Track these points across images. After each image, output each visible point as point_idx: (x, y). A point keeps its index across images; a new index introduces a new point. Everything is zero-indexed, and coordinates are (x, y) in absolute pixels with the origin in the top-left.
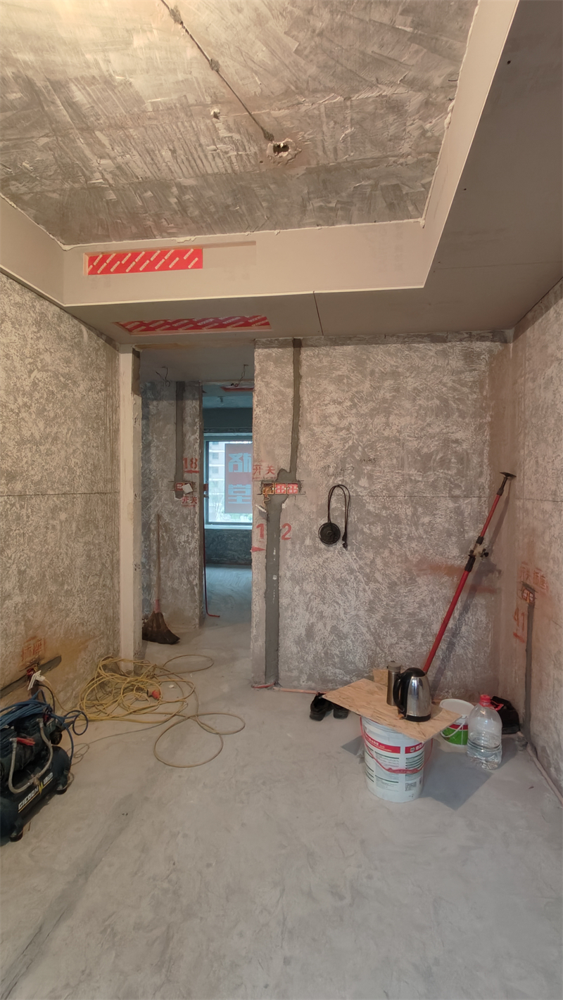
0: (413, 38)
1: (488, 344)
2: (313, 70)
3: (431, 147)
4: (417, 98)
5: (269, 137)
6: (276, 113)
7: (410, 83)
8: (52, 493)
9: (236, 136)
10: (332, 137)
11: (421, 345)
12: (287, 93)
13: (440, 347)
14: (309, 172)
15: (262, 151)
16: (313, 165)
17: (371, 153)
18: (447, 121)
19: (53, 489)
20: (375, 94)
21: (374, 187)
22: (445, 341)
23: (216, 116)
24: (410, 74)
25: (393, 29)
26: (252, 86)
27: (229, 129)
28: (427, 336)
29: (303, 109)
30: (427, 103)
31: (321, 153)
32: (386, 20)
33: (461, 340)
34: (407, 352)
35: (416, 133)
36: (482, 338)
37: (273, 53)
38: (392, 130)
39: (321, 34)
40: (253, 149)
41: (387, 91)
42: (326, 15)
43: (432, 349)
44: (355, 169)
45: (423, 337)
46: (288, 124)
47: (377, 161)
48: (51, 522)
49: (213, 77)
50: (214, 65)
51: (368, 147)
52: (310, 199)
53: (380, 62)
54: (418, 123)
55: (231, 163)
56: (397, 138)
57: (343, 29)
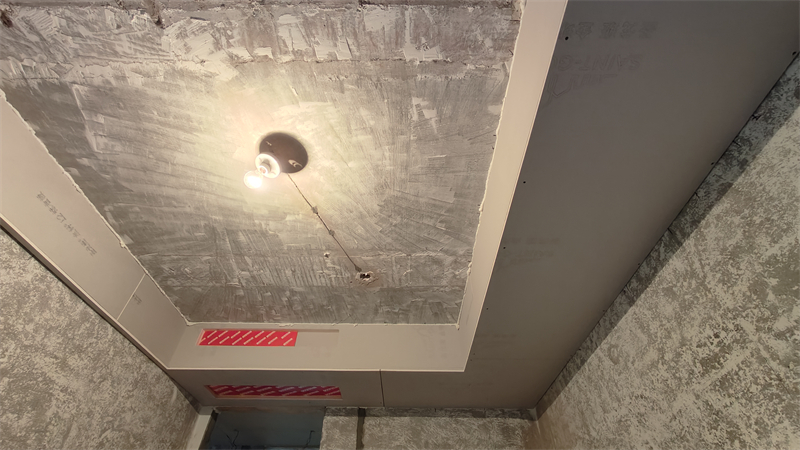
0: (446, 233)
1: (518, 420)
2: (389, 240)
3: (460, 284)
4: (449, 259)
5: (359, 270)
6: (365, 258)
7: (446, 252)
9: (337, 267)
10: (399, 273)
11: (465, 419)
12: (373, 249)
13: (481, 421)
14: (382, 290)
15: (353, 276)
16: (385, 286)
17: (422, 283)
18: (468, 271)
20: (426, 254)
21: (425, 302)
22: (484, 416)
23: (327, 256)
24: (446, 248)
25: (435, 227)
26: (353, 244)
27: (334, 263)
28: (470, 411)
29: (382, 257)
30: (455, 262)
31: (390, 280)
32: (431, 224)
33: (497, 416)
34: (454, 425)
35: (451, 276)
36: (513, 416)
37: (367, 231)
38: (436, 273)
39: (395, 226)
40: (348, 275)
41: (433, 254)
42: (399, 218)
43: (475, 423)
44: (412, 291)
45: (466, 412)
46: (371, 264)
47: (426, 289)
49: (330, 238)
50: (331, 233)
51: (421, 280)
52: (381, 306)
53: (428, 241)
54: (451, 271)
55: (331, 281)
56: (438, 277)
57: (407, 225)
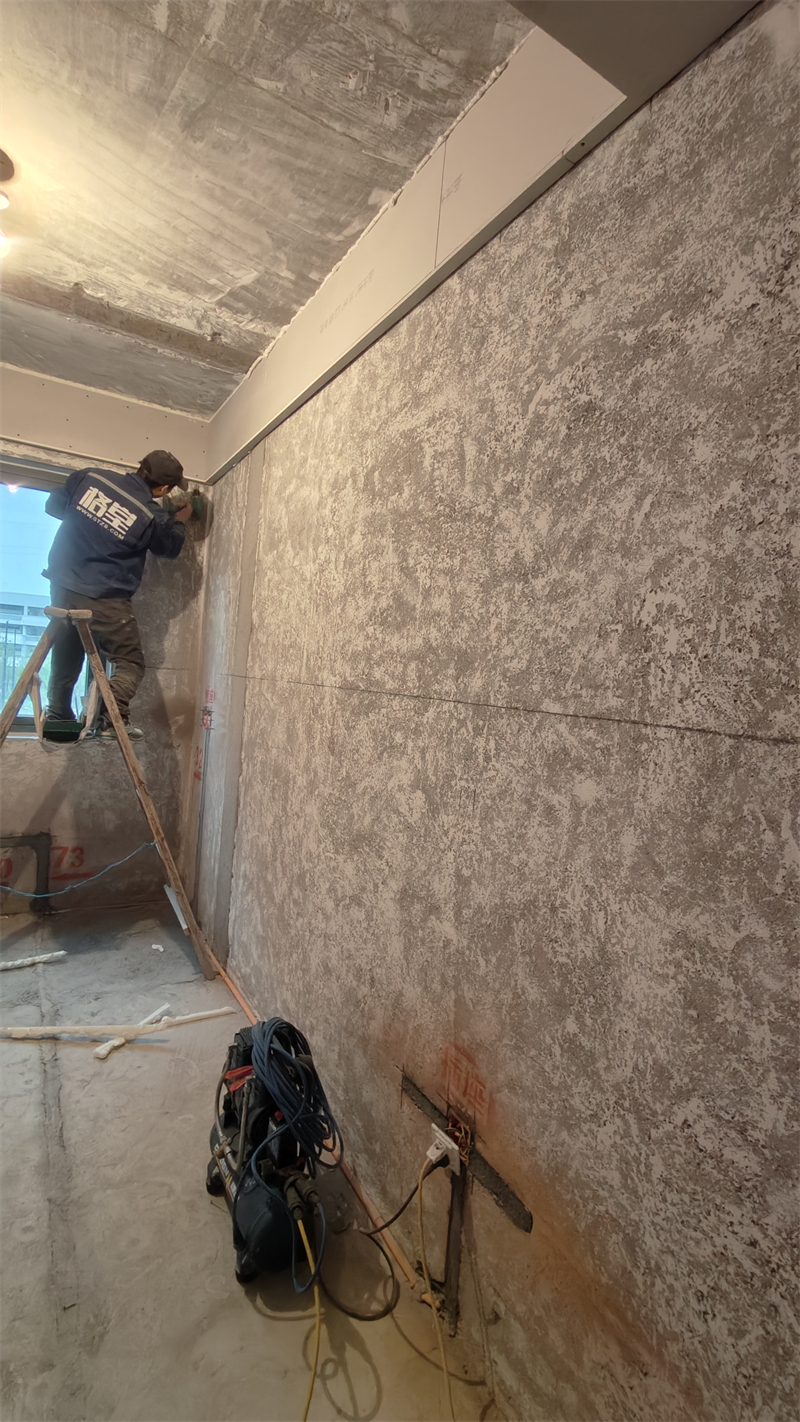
8: (556, 708)
19: (559, 698)
48: (543, 791)
